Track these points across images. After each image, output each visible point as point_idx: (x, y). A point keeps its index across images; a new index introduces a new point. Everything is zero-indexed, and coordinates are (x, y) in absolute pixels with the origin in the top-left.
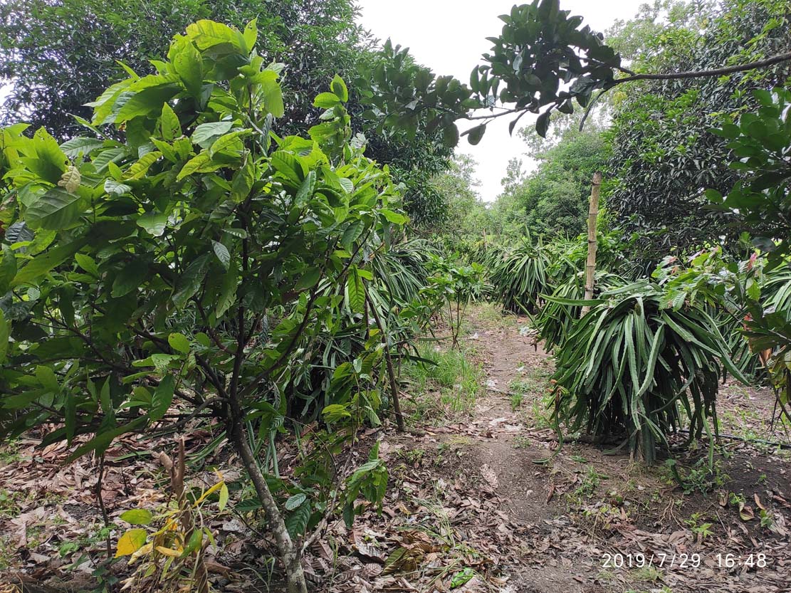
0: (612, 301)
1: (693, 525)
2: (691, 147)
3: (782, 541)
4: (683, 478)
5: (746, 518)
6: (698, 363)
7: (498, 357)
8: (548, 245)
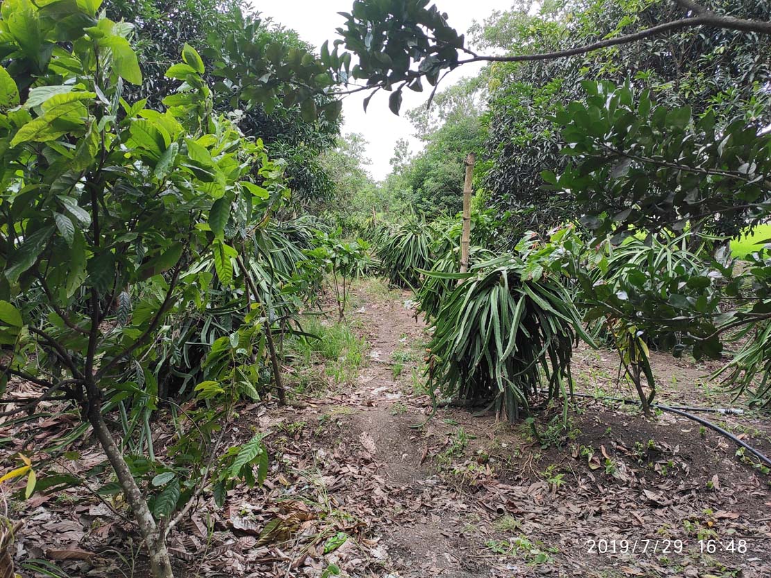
0: (480, 274)
1: (548, 476)
2: (555, 132)
3: (623, 486)
4: (541, 434)
5: (594, 467)
6: (553, 329)
7: (383, 330)
8: (433, 223)
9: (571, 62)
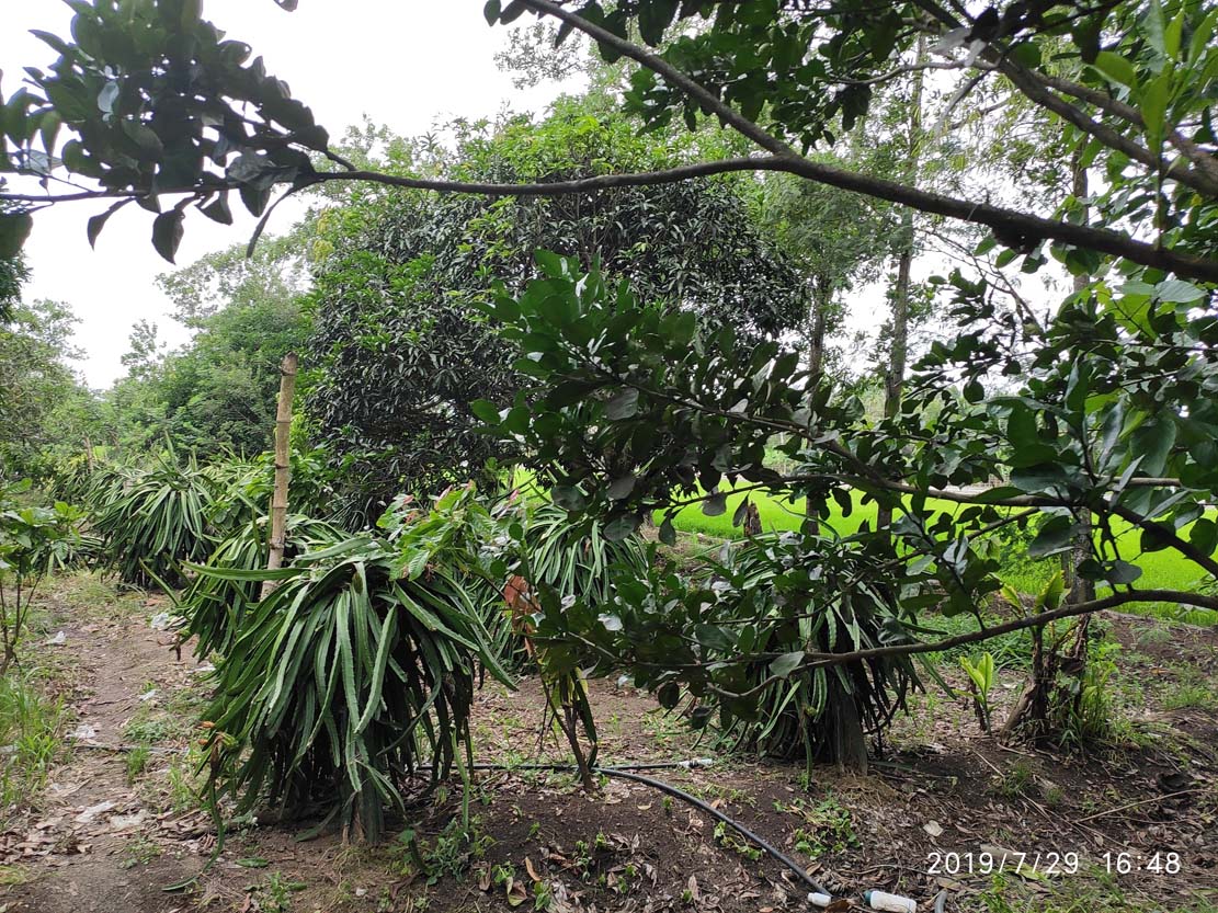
0: (315, 570)
2: (425, 336)
4: (425, 856)
5: (516, 902)
6: (447, 663)
7: (105, 677)
8: (209, 469)
9: (443, 233)
